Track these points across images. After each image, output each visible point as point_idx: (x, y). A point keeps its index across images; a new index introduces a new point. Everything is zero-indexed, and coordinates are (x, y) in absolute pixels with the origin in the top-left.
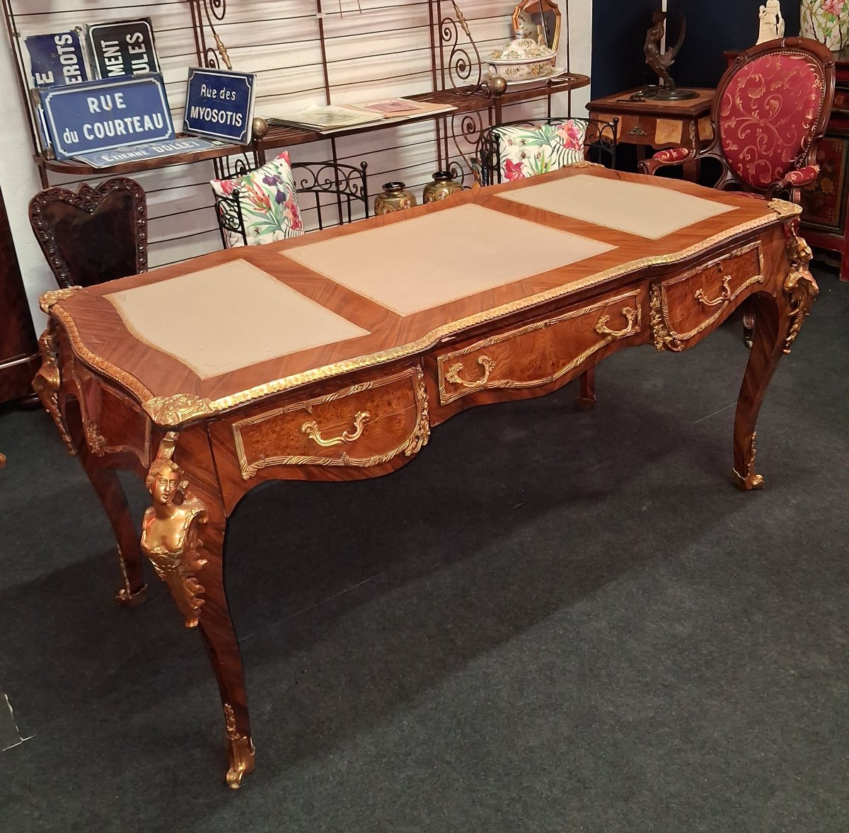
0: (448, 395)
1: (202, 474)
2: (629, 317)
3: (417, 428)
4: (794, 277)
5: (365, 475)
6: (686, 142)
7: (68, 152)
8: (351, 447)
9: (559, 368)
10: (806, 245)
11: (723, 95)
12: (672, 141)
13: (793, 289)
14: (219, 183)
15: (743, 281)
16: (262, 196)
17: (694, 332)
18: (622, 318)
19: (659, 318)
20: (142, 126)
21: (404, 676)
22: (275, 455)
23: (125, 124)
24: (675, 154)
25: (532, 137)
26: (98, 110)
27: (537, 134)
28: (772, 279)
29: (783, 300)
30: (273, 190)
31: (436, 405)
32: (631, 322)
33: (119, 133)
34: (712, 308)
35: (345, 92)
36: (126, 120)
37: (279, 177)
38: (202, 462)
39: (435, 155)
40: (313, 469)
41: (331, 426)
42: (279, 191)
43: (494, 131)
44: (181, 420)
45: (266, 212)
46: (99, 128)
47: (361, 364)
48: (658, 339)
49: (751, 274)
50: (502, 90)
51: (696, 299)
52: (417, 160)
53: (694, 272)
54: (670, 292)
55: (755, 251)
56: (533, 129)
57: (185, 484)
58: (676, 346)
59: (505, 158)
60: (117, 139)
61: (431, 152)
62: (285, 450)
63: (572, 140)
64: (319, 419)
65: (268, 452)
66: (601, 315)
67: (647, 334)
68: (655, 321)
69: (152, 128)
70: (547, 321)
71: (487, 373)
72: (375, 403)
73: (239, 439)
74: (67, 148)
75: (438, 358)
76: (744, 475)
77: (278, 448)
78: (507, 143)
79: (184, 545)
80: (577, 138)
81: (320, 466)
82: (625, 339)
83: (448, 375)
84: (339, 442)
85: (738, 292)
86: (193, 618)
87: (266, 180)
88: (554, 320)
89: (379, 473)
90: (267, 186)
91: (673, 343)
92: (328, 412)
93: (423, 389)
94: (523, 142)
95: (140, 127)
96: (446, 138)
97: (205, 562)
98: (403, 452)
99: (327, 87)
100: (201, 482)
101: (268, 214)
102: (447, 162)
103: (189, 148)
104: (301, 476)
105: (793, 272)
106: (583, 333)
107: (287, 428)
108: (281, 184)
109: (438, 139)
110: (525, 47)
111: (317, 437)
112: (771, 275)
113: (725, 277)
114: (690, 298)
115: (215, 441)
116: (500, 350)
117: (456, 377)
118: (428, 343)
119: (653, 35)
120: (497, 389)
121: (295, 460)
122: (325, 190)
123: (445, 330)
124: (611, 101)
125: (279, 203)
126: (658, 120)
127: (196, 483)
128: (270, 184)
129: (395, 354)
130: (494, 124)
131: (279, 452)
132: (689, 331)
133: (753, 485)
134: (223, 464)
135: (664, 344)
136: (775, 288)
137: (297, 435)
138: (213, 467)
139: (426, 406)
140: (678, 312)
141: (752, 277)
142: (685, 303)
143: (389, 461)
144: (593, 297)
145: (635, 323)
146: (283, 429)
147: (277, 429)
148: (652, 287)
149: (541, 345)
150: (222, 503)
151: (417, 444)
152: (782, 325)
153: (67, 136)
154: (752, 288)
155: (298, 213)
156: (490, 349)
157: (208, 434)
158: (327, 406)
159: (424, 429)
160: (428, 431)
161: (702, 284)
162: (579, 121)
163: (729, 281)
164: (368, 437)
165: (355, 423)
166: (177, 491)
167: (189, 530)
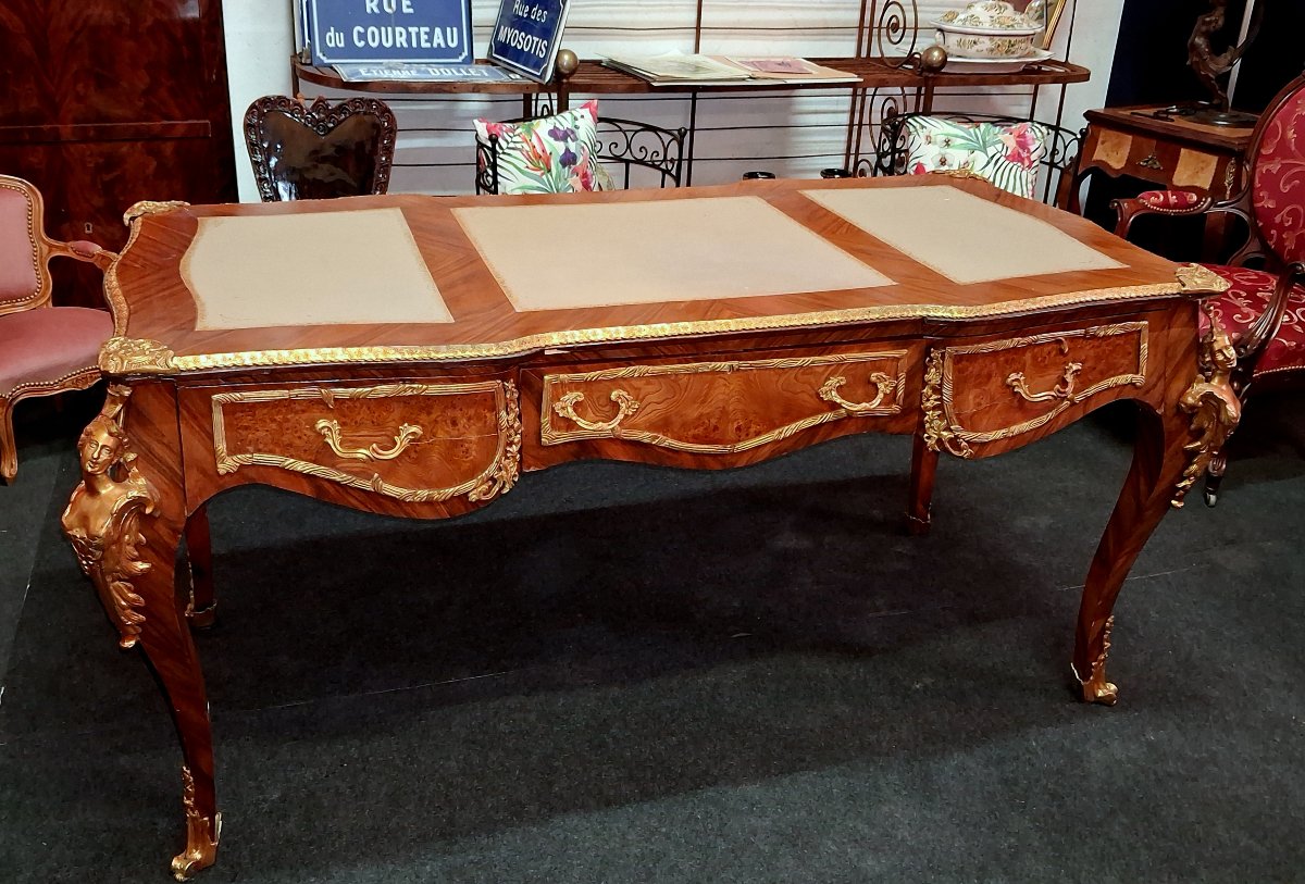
0: (555, 433)
1: (159, 451)
2: (881, 386)
3: (493, 466)
5: (406, 513)
6: (1216, 190)
7: (328, 58)
8: (389, 470)
9: (748, 437)
10: (1228, 343)
11: (1271, 121)
12: (1197, 184)
14: (485, 124)
15: (1104, 375)
16: (540, 152)
17: (999, 434)
18: (870, 387)
19: (935, 400)
20: (430, 40)
21: (462, 808)
22: (271, 452)
23: (409, 34)
24: (1173, 199)
25: (963, 137)
26: (376, 10)
27: (971, 135)
28: (1162, 385)
29: (1176, 421)
30: (559, 148)
31: (534, 442)
32: (881, 395)
33: (398, 45)
34: (1039, 407)
35: (726, 39)
36: (410, 29)
37: (573, 132)
38: (163, 436)
39: (843, 147)
40: (327, 485)
41: (362, 433)
42: (567, 150)
43: (910, 120)
45: (543, 174)
46: (373, 33)
47: (407, 356)
48: (931, 432)
49: (1119, 371)
50: (938, 65)
51: (1008, 386)
52: (816, 149)
53: (1009, 343)
54: (960, 366)
55: (1136, 336)
56: (966, 126)
57: (132, 456)
58: (960, 450)
59: (916, 161)
60: (395, 52)
61: (840, 141)
62: (287, 449)
63: (1021, 151)
64: (344, 420)
65: (261, 446)
66: (833, 374)
67: (915, 419)
68: (928, 404)
69: (443, 45)
70: (735, 363)
71: (621, 416)
72: (433, 416)
73: (218, 418)
74: (327, 51)
75: (546, 377)
76: (1085, 677)
77: (277, 444)
78: (923, 140)
79: (108, 533)
80: (1029, 150)
81: (338, 483)
82: (871, 420)
83: (558, 406)
84: (365, 457)
85: (1092, 390)
86: (128, 636)
87: (554, 133)
88: (744, 364)
89: (427, 514)
90: (551, 140)
91: (954, 442)
92: (359, 414)
93: (512, 416)
94: (947, 143)
95: (426, 41)
96: (860, 125)
97: (146, 566)
99: (698, 28)
100: (156, 461)
101: (544, 177)
102: (856, 158)
103: (473, 77)
104: (307, 490)
105: (1200, 382)
106: (795, 394)
107: (293, 421)
108: (573, 141)
109: (851, 125)
110: (993, 13)
111: (334, 441)
112: (1159, 379)
113: (1070, 365)
114: (996, 382)
115: (184, 412)
116: (650, 388)
117: (570, 410)
119: (1204, 23)
120: (637, 444)
121: (301, 466)
122: (641, 162)
123: (555, 340)
125: (564, 166)
126: (1183, 150)
127: (149, 460)
128: (557, 139)
129: (460, 354)
130: (921, 111)
131: (277, 450)
132: (987, 431)
133: (1095, 696)
134: (193, 444)
135: (939, 441)
136: (1162, 400)
137: (309, 433)
138: (176, 448)
139: (516, 440)
140: (971, 399)
141: (1121, 374)
142: (986, 388)
143: (444, 502)
144: (823, 344)
145: (891, 398)
146: (288, 420)
147: (279, 418)
148: (931, 353)
149: (721, 397)
150: (182, 496)
151: (490, 488)
152: (1169, 462)
153: (330, 38)
154: (1120, 392)
155: (592, 185)
156: (633, 382)
157: (176, 400)
158: (358, 404)
159: (507, 470)
160: (515, 476)
161: (1025, 364)
162: (1039, 126)
163: (1076, 371)
164: (417, 461)
165: (396, 438)
166: (119, 464)
167: (118, 517)
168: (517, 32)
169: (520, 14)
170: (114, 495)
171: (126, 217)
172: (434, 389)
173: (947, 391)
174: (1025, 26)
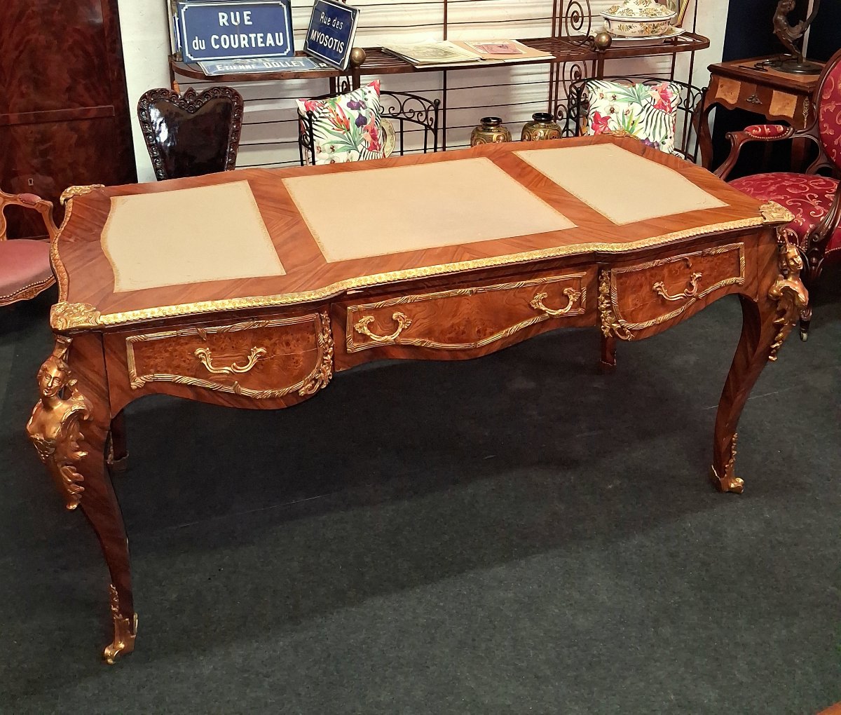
0: (355, 345)
1: (92, 376)
2: (571, 297)
3: (315, 371)
4: (782, 283)
5: (257, 406)
6: (798, 118)
7: (195, 57)
8: (245, 378)
9: (485, 336)
10: (797, 254)
12: (785, 114)
13: (777, 296)
14: (303, 102)
15: (717, 279)
16: (341, 118)
17: (650, 323)
18: (564, 298)
19: (607, 303)
20: (264, 41)
22: (166, 372)
23: (250, 39)
24: (767, 130)
25: (624, 94)
26: (227, 24)
27: (630, 92)
28: (756, 283)
29: (767, 305)
30: (355, 114)
31: (342, 351)
32: (571, 303)
33: (243, 46)
34: (675, 304)
35: (464, 29)
36: (250, 35)
37: (363, 103)
38: (94, 366)
40: (203, 391)
41: (226, 355)
42: (360, 115)
43: (589, 83)
45: (344, 133)
46: (225, 39)
47: (255, 304)
48: (606, 324)
49: (728, 275)
50: (606, 44)
51: (654, 291)
53: (652, 264)
54: (621, 281)
55: (736, 252)
56: (626, 86)
57: (73, 382)
58: (624, 335)
59: (594, 110)
60: (240, 51)
61: (544, 92)
62: (177, 370)
63: (664, 102)
64: (213, 347)
65: (159, 369)
66: (539, 291)
67: (595, 316)
68: (603, 306)
69: (273, 45)
70: (474, 289)
71: (400, 330)
72: (273, 341)
73: (131, 352)
74: (194, 53)
75: (348, 308)
77: (169, 366)
78: (598, 96)
79: (58, 436)
80: (669, 100)
81: (210, 389)
82: (565, 319)
83: (357, 326)
84: (228, 372)
85: (710, 290)
86: (72, 501)
87: (350, 105)
88: (480, 289)
89: (271, 406)
90: (349, 109)
91: (622, 331)
92: (223, 342)
93: (326, 336)
94: (614, 98)
95: (262, 43)
96: (557, 81)
97: (84, 454)
99: (445, 23)
100: (90, 383)
102: (556, 103)
103: (294, 67)
104: (190, 395)
106: (514, 305)
107: (179, 350)
108: (364, 108)
109: (551, 82)
112: (754, 278)
113: (694, 274)
114: (646, 289)
115: (108, 350)
116: (417, 309)
117: (366, 328)
118: (329, 293)
119: (782, 6)
120: (412, 347)
121: (186, 380)
122: (409, 119)
123: (353, 284)
124: (734, 66)
125: (358, 126)
126: (775, 92)
127: (85, 384)
128: (353, 108)
130: (596, 76)
131: (170, 370)
132: (642, 321)
134: (114, 372)
135: (612, 330)
136: (757, 293)
137: (190, 358)
138: (103, 372)
139: (330, 351)
140: (630, 301)
141: (728, 278)
142: (640, 294)
143: (282, 397)
144: (531, 272)
145: (578, 304)
146: (176, 350)
147: (170, 349)
148: (601, 273)
149: (466, 312)
150: (108, 406)
151: (314, 385)
152: (765, 331)
153: (195, 43)
154: (729, 289)
155: (378, 137)
156: (407, 307)
157: (102, 342)
158: (222, 336)
159: (324, 373)
160: (330, 375)
161: (664, 277)
162: (675, 84)
163: (699, 278)
164: (262, 371)
165: (249, 357)
166: (65, 387)
167: (66, 424)
168: (323, 34)
169: (325, 23)
170: (63, 409)
171: (62, 199)
172: (274, 323)
173: (614, 298)
174: (664, 14)
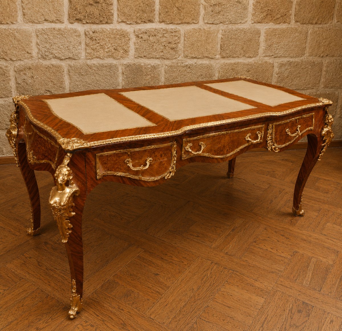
44: (74, 148)
98: (164, 177)
